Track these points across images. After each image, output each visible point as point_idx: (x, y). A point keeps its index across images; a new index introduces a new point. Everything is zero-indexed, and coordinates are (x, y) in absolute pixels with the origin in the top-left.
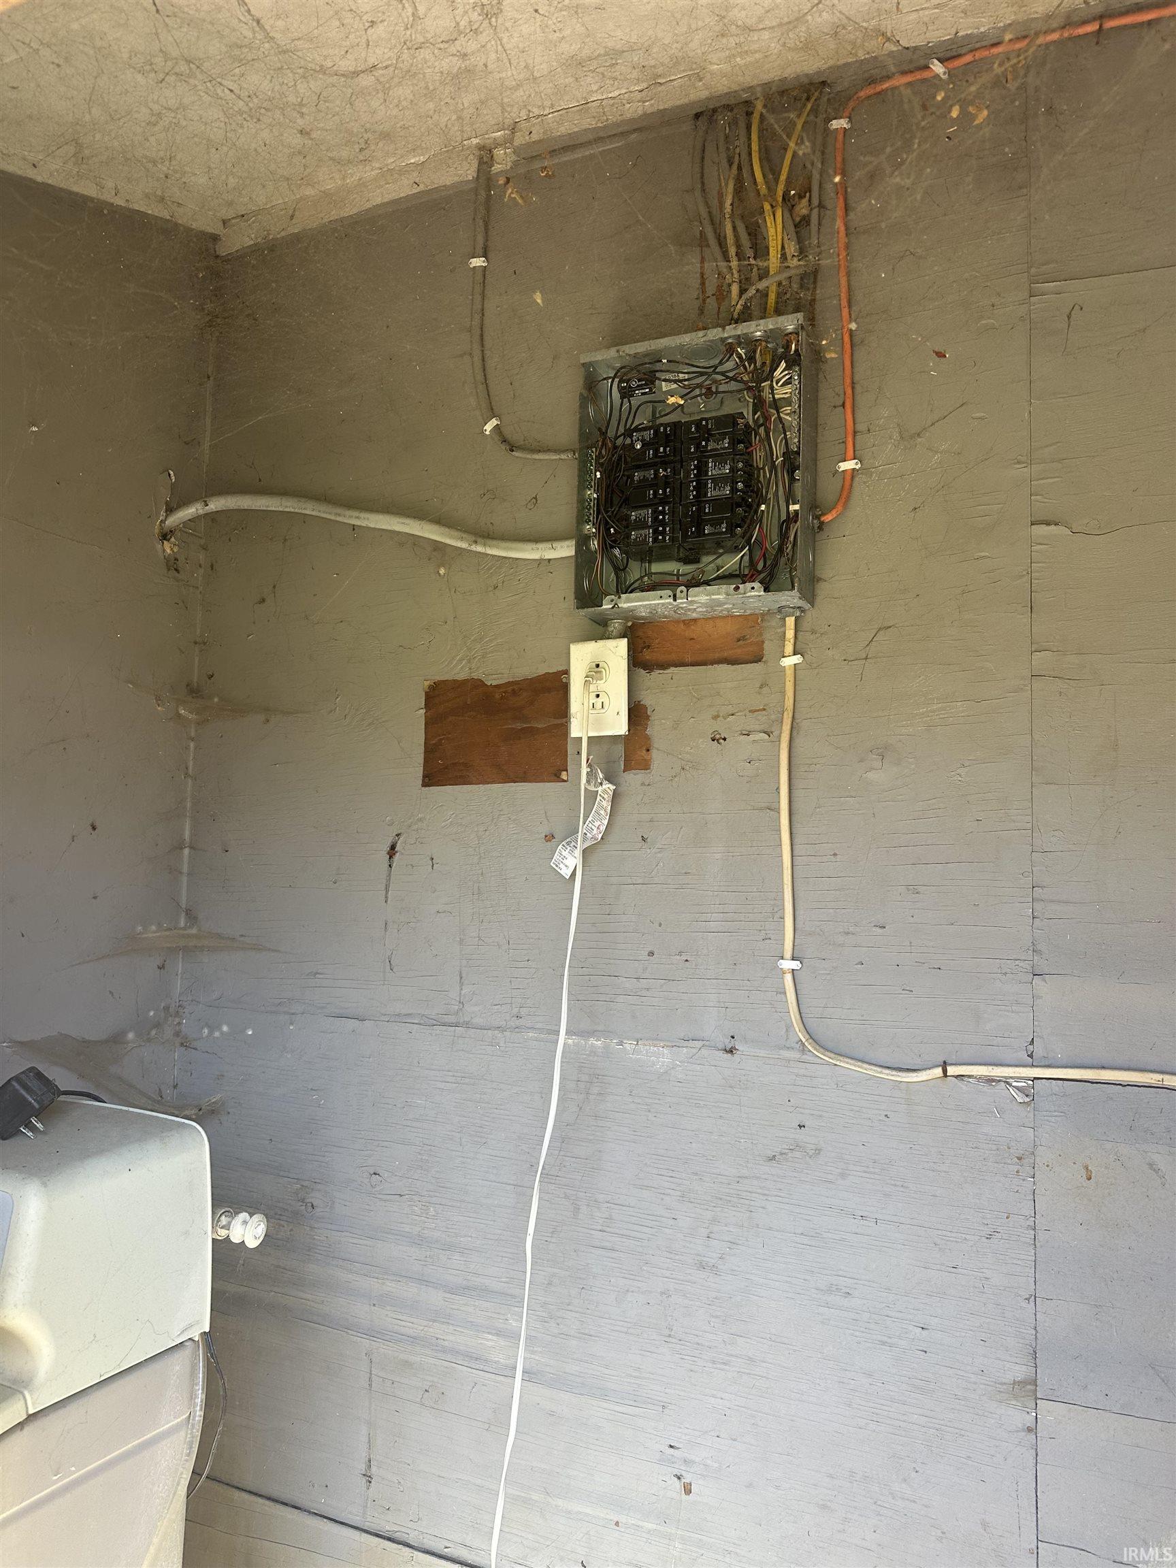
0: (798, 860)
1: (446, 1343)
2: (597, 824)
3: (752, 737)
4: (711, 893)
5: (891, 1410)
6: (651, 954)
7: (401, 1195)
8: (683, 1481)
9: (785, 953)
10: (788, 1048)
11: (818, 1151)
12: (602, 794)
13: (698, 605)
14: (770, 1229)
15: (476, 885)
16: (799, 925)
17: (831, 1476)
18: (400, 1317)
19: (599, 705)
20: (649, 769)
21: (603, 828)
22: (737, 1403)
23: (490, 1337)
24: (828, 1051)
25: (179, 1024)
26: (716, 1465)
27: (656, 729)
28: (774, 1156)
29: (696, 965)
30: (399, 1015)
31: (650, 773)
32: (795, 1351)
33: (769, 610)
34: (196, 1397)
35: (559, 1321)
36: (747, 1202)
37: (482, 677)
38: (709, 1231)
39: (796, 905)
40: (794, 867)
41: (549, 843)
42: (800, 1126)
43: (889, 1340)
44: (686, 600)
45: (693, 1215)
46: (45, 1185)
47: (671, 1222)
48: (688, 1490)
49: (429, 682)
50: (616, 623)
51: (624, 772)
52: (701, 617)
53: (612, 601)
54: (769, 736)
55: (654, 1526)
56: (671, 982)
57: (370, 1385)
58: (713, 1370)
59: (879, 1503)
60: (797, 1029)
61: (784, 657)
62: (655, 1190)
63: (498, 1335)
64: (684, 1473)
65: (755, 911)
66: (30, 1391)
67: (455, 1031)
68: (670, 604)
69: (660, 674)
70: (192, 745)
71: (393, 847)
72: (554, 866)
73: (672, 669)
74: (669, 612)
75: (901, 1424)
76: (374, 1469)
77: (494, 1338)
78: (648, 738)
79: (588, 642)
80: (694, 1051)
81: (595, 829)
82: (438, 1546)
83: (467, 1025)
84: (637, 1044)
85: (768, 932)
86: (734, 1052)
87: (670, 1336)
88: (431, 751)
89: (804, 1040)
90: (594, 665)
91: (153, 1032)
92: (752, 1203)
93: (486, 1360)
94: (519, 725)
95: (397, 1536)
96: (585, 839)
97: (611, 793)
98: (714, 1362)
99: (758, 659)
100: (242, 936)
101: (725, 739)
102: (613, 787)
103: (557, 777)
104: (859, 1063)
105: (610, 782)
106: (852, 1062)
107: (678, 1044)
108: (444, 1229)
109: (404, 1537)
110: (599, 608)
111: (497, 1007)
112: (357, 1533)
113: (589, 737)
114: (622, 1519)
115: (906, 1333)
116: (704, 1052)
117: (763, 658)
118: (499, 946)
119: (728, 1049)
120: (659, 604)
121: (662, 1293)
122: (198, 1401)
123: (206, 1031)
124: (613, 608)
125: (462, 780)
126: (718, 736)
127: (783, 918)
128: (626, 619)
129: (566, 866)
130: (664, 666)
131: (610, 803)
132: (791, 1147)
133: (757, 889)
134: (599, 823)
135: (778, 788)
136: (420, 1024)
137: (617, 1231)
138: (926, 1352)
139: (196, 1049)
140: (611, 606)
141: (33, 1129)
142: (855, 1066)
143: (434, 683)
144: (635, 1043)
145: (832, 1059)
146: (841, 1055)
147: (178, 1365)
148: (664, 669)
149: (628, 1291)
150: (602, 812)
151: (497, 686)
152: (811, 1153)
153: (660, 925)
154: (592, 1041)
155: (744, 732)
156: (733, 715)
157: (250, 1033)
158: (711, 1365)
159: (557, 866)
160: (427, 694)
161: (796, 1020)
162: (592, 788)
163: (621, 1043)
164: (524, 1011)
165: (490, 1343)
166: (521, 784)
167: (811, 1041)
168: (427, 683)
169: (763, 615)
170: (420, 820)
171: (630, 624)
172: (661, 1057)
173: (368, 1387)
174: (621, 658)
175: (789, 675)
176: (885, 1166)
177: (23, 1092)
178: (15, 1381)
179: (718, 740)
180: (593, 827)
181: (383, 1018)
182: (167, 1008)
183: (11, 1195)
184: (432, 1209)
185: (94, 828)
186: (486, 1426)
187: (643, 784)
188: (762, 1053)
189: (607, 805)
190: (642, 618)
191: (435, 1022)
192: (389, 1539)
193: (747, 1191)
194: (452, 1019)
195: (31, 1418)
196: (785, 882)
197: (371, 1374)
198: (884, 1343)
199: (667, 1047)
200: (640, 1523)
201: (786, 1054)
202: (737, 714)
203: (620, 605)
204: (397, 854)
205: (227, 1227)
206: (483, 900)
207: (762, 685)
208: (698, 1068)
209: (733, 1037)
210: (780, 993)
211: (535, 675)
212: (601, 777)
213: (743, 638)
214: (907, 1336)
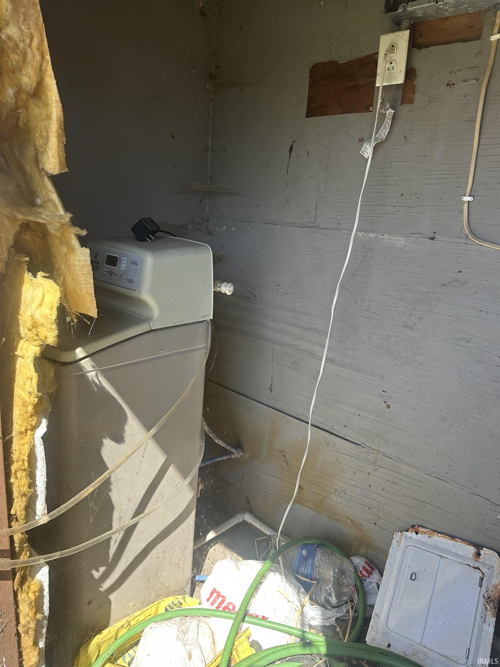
0: (481, 147)
1: (300, 347)
2: (384, 132)
3: (468, 83)
4: (435, 165)
5: (479, 387)
6: (402, 195)
7: (287, 294)
8: (387, 403)
9: (466, 193)
10: (460, 237)
11: (466, 282)
12: (388, 116)
13: (450, 6)
14: (438, 314)
15: (326, 164)
16: (476, 180)
17: (448, 409)
18: (284, 337)
19: (391, 68)
20: (413, 103)
21: (386, 134)
22: (412, 379)
23: (317, 346)
24: (478, 238)
25: (208, 225)
26: (401, 400)
27: (419, 82)
28: (445, 284)
29: (423, 200)
30: (290, 223)
31: (413, 105)
32: (441, 361)
33: (488, 8)
34: (208, 340)
35: (344, 343)
36: (429, 302)
37: (337, 59)
38: (411, 313)
39: (476, 170)
40: (479, 151)
41: (361, 143)
42: (459, 272)
43: (483, 361)
44: (442, 3)
45: (405, 307)
46: (153, 254)
47: (395, 309)
48: (388, 407)
49: (312, 64)
50: (405, 22)
51: (400, 105)
52: (451, 15)
53: (404, 7)
54: (477, 81)
55: (374, 418)
56: (410, 208)
57: (273, 360)
58: (404, 366)
59: (467, 420)
60: (466, 229)
61: (493, 35)
62: (390, 296)
63: (320, 346)
64: (387, 401)
65: (455, 173)
66: (151, 322)
67: (312, 230)
68: (434, 6)
69: (425, 50)
70: (212, 103)
71: (291, 148)
72: (362, 153)
73: (432, 48)
74: (433, 12)
75: (482, 393)
76: (273, 387)
77: (319, 347)
78: (414, 87)
79: (390, 33)
80: (416, 239)
81: (383, 134)
82: (294, 414)
83: (318, 227)
84: (390, 236)
85: (460, 184)
86: (434, 239)
87: (388, 352)
88: (310, 99)
89: (468, 233)
90: (391, 46)
91: (198, 227)
92: (432, 303)
93: (315, 355)
94: (352, 84)
95: (280, 409)
96: (376, 139)
97: (392, 115)
98: (405, 363)
99: (478, 37)
100: (230, 189)
101: (454, 85)
102: (393, 111)
103: (368, 110)
104: (493, 244)
105: (393, 109)
106: (490, 243)
107: (409, 236)
108: (303, 307)
109: (282, 410)
110: (397, 12)
111: (330, 220)
112: (267, 407)
113: (383, 86)
114: (361, 414)
115: (492, 358)
116: (421, 239)
117: (480, 37)
118: (334, 193)
119: (431, 238)
120: (428, 6)
121: (387, 336)
122: (209, 341)
123: (218, 228)
124: (403, 10)
125: (324, 114)
126: (450, 83)
127: (468, 177)
128: (411, 19)
129: (367, 153)
130: (427, 46)
131: (391, 120)
132: (453, 281)
133: (458, 162)
134: (385, 131)
135: (477, 110)
136: (298, 227)
137: (371, 311)
138: (499, 366)
139: (214, 235)
140: (402, 10)
141: (150, 238)
142: (491, 245)
143: (314, 64)
144: (389, 235)
145: (480, 242)
146: (485, 241)
147: (202, 328)
148: (427, 48)
149: (373, 334)
150: (387, 126)
151: (344, 64)
152: (462, 283)
153: (408, 181)
154: (370, 234)
155: (465, 80)
156: (460, 71)
157: (234, 229)
158: (403, 364)
159: (363, 153)
160: (310, 70)
161: (466, 223)
162: (383, 112)
163: (383, 235)
164: (341, 222)
165: (317, 349)
166: (350, 114)
167: (471, 234)
168: (311, 65)
169: (485, 11)
170: (304, 134)
171: (412, 22)
172: (400, 241)
173: (272, 360)
174: (405, 41)
175: (494, 45)
176: (496, 290)
177: (146, 224)
178: (147, 318)
179: (450, 85)
180: (382, 134)
181: (284, 224)
182: (203, 218)
183: (142, 256)
184: (299, 299)
185: (173, 137)
186: (314, 377)
187: (409, 111)
188: (447, 240)
189: (389, 121)
190: (419, 18)
191: (304, 226)
192: (277, 410)
193: (430, 298)
194: (311, 225)
195: (152, 331)
196: (473, 158)
197: (273, 356)
198: (480, 362)
199: (404, 237)
200: (369, 416)
201: (458, 240)
202: (462, 70)
203: (407, 9)
204: (293, 151)
205: (220, 287)
206: (328, 171)
207: (478, 53)
208: (417, 246)
209: (435, 233)
210: (461, 212)
211: (363, 56)
212: (388, 106)
213: (472, 27)
214: (491, 359)
